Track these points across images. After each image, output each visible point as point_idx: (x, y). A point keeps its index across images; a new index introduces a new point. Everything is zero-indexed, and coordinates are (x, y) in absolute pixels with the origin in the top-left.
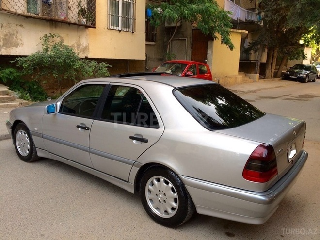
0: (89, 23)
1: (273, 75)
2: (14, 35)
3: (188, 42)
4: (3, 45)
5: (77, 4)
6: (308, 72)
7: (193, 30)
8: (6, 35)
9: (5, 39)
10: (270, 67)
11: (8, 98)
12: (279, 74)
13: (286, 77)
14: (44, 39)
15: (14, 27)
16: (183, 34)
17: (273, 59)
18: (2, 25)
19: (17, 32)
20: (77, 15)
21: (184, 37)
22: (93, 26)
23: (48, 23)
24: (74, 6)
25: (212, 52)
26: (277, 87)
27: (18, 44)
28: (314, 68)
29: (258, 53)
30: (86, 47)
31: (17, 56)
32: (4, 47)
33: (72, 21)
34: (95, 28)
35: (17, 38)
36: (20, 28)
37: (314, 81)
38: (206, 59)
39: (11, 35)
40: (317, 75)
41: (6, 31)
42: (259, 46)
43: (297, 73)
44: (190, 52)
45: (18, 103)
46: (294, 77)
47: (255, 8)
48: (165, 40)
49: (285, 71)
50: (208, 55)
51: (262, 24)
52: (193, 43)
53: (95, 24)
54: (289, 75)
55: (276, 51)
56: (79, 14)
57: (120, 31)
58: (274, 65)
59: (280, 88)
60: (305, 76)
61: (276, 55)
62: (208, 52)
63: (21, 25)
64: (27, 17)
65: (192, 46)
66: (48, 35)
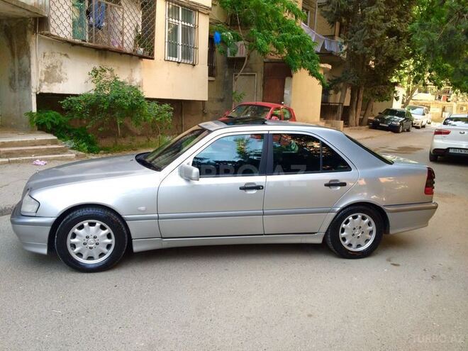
0: (147, 54)
1: (358, 122)
2: (57, 67)
3: (259, 78)
4: (45, 80)
5: (134, 29)
6: (402, 119)
7: (265, 62)
8: (48, 68)
9: (47, 73)
10: (354, 112)
11: (59, 149)
12: (365, 121)
13: (375, 126)
14: (94, 74)
15: (58, 57)
16: (251, 68)
17: (357, 102)
18: (44, 53)
19: (62, 64)
20: (133, 43)
21: (252, 72)
22: (151, 56)
23: (97, 52)
24: (131, 32)
25: (291, 93)
26: (367, 138)
27: (62, 79)
28: (409, 114)
29: (340, 94)
30: (140, 83)
31: (68, 95)
32: (46, 83)
33: (128, 51)
34: (153, 59)
35: (60, 71)
36: (64, 59)
37: (408, 131)
38: (283, 100)
39: (54, 66)
40: (412, 123)
41: (48, 62)
42: (342, 85)
43: (388, 120)
44: (260, 91)
45: (74, 155)
46: (385, 125)
47: (334, 35)
48: (227, 74)
49: (372, 118)
50: (285, 96)
51: (345, 57)
52: (264, 80)
53: (153, 55)
54: (379, 123)
55: (362, 92)
56: (135, 41)
57: (179, 63)
58: (359, 110)
59: (370, 139)
60: (399, 123)
61: (361, 96)
62: (286, 91)
63: (66, 55)
64: (73, 44)
65: (264, 83)
66: (98, 68)
